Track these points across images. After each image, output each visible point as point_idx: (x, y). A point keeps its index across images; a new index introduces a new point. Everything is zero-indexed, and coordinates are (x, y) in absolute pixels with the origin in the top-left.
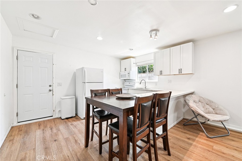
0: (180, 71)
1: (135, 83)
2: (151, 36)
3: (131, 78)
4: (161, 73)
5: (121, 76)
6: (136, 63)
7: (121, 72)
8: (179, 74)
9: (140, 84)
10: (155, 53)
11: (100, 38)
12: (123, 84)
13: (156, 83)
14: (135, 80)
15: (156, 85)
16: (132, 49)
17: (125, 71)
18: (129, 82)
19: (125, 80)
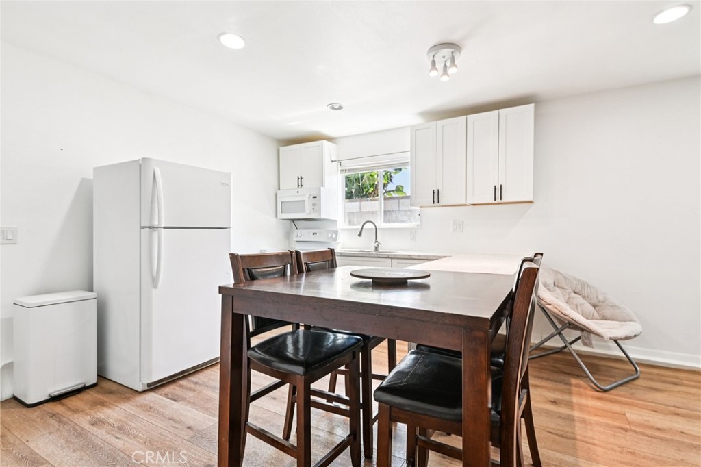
0: (498, 191)
1: (336, 232)
2: (434, 63)
3: (323, 216)
4: (436, 196)
5: (278, 206)
6: (340, 162)
7: (278, 192)
8: (493, 202)
9: (360, 235)
10: (415, 130)
11: (232, 41)
12: (288, 235)
13: (413, 233)
14: (336, 221)
15: (414, 238)
16: (340, 108)
17: (300, 189)
18: (314, 231)
19: (293, 220)
